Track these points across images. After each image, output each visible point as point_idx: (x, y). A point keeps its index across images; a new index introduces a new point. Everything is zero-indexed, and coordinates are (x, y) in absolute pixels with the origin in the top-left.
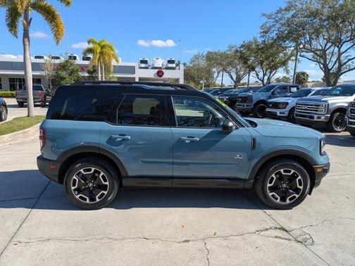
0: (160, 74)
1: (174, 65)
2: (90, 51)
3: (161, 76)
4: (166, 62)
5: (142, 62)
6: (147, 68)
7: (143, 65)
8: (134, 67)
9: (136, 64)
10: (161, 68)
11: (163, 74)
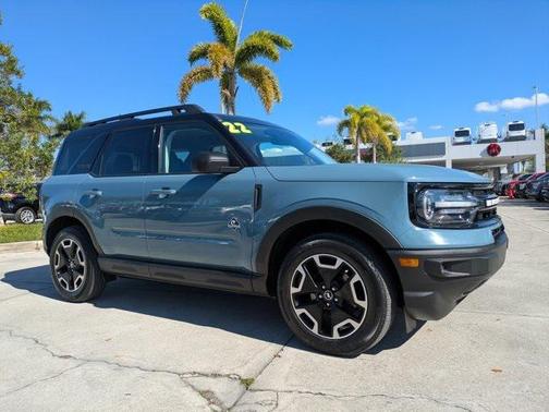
0: (493, 149)
1: (523, 133)
2: (347, 124)
3: (496, 154)
4: (505, 130)
5: (458, 134)
6: (469, 143)
7: (461, 139)
8: (444, 144)
9: (447, 140)
10: (496, 140)
11: (499, 149)
